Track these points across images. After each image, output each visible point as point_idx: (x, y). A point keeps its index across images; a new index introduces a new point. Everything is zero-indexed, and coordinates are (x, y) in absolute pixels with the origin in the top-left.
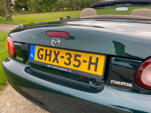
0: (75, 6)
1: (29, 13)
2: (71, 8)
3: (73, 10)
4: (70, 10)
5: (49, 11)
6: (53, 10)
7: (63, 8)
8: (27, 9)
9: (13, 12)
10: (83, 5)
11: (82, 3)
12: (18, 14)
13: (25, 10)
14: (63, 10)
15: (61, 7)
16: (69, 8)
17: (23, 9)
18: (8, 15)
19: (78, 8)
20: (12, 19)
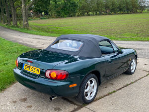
0: (104, 9)
2: (98, 13)
3: (100, 14)
4: (96, 15)
5: (71, 16)
6: (77, 14)
7: (88, 13)
8: (47, 14)
9: (31, 16)
10: (114, 9)
12: (36, 19)
13: (45, 15)
14: (89, 15)
15: (86, 12)
16: (96, 13)
17: (43, 13)
18: (26, 23)
19: (106, 12)
20: (29, 27)
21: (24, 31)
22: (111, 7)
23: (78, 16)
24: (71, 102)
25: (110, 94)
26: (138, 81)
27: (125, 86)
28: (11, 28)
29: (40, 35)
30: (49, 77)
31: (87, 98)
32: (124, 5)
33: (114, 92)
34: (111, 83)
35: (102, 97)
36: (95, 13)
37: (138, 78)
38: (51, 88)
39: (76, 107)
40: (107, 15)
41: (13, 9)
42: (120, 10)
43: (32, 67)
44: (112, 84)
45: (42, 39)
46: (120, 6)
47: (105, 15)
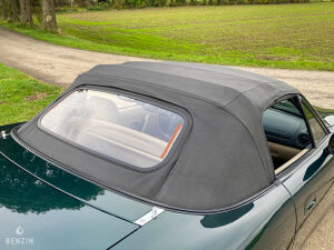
1: (106, 9)
5: (157, 6)
9: (68, 4)
12: (79, 9)
18: (49, 18)
20: (57, 27)
21: (45, 36)
23: (171, 6)
28: (16, 29)
29: (79, 48)
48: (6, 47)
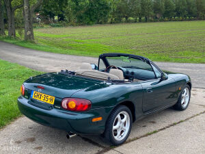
0: (152, 13)
1: (65, 25)
2: (143, 18)
3: (146, 21)
4: (140, 21)
5: (101, 23)
6: (109, 20)
7: (127, 18)
8: (62, 18)
9: (37, 22)
10: (168, 12)
11: (166, 8)
12: (45, 26)
13: (59, 20)
14: (128, 22)
15: (124, 16)
16: (140, 19)
17: (56, 18)
18: (29, 33)
19: (156, 18)
20: (34, 39)
21: (26, 45)
22: (163, 10)
23: (111, 23)
24: (95, 144)
25: (150, 134)
26: (190, 120)
27: (171, 126)
29: (51, 52)
30: (66, 107)
31: (116, 137)
32: (184, 7)
33: (155, 132)
34: (152, 120)
35: (137, 138)
36: (138, 19)
37: (191, 115)
38: (69, 123)
39: (101, 149)
40: (157, 21)
41: (9, 10)
42: (178, 14)
43: (43, 95)
44: (153, 122)
45: (54, 58)
46: (178, 8)
47: (154, 21)
48: (3, 51)
